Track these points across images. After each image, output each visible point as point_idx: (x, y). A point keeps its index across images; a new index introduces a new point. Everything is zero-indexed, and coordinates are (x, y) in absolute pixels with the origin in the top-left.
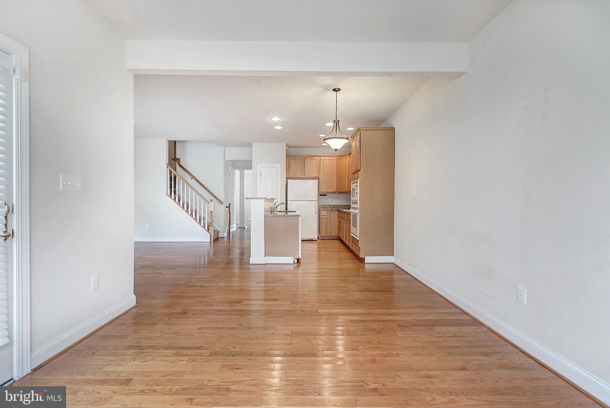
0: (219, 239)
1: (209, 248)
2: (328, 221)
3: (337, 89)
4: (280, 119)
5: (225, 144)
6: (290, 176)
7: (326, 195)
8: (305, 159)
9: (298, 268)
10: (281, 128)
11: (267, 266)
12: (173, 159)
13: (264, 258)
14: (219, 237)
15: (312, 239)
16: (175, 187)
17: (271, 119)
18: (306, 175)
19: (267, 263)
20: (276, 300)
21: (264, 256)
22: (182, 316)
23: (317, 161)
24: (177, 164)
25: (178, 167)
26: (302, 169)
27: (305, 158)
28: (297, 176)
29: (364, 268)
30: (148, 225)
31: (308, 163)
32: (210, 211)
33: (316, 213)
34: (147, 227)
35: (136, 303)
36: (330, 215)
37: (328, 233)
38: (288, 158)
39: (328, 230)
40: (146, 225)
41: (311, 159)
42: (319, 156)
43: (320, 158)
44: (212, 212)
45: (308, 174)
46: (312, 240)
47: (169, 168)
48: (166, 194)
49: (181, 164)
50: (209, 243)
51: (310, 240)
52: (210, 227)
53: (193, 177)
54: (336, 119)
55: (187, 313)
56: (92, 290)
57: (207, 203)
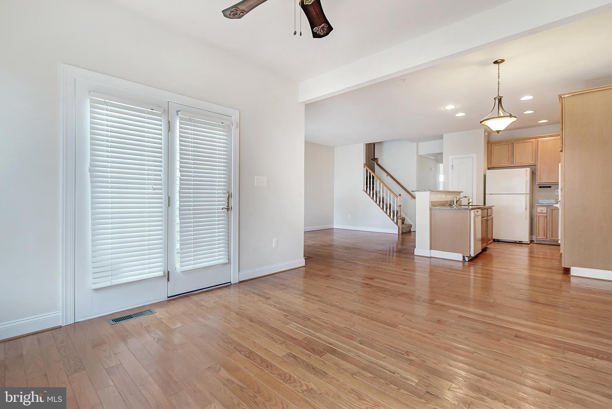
0: (412, 233)
1: (397, 240)
2: (548, 220)
3: (500, 61)
4: (455, 106)
5: (417, 140)
6: (493, 165)
7: (550, 187)
8: (515, 144)
9: (470, 266)
10: (464, 114)
11: (432, 259)
12: (372, 159)
13: (429, 251)
14: (412, 231)
15: (522, 242)
16: (373, 184)
17: (444, 108)
18: (515, 163)
19: (432, 256)
20: (405, 284)
21: (429, 249)
22: (324, 278)
23: (533, 144)
24: (375, 163)
25: (376, 166)
26: (509, 157)
27: (513, 143)
28: (502, 165)
29: (569, 281)
30: (350, 216)
31: (518, 148)
32: (398, 205)
33: (526, 209)
34: (349, 218)
35: (305, 265)
36: (552, 213)
37: (548, 236)
38: (490, 145)
39: (548, 232)
40: (349, 215)
41: (523, 143)
42: (535, 138)
43: (537, 139)
44: (400, 206)
45: (518, 160)
46: (520, 243)
47: (365, 168)
48: (363, 190)
49: (379, 163)
50: (397, 236)
51: (518, 242)
52: (398, 220)
53: (388, 174)
54: (498, 95)
55: (329, 276)
56: (273, 247)
57: (396, 197)
